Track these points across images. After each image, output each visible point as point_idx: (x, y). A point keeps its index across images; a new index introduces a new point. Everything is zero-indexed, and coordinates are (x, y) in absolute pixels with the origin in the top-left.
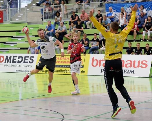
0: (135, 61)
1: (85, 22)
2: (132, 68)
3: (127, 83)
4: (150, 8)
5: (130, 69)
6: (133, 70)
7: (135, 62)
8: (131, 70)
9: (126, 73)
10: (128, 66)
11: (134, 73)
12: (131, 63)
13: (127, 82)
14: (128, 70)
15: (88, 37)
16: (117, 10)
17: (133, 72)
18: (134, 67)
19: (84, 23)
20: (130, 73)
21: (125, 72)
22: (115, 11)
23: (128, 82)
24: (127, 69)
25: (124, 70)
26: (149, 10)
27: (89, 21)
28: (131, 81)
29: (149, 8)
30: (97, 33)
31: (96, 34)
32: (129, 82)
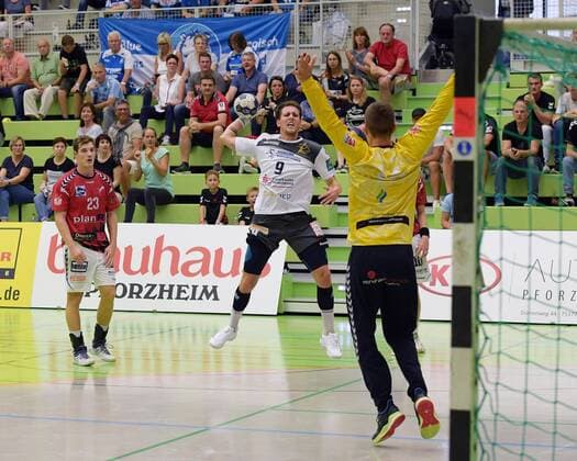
0: (221, 249)
1: (15, 89)
2: (210, 280)
3: (190, 339)
4: (274, 39)
5: (200, 281)
6: (215, 287)
7: (219, 252)
8: (205, 287)
9: (186, 299)
10: (193, 268)
11: (216, 298)
12: (206, 260)
13: (191, 333)
14: (195, 287)
15: (30, 151)
16: (145, 45)
17: (213, 296)
18: (218, 273)
19: (11, 96)
20: (200, 298)
21: (183, 295)
22: (138, 48)
23: (194, 335)
24: (191, 281)
25: (180, 287)
26: (271, 48)
27: (33, 87)
28: (207, 331)
29: (272, 41)
30: (66, 138)
31: (62, 140)
32: (198, 332)
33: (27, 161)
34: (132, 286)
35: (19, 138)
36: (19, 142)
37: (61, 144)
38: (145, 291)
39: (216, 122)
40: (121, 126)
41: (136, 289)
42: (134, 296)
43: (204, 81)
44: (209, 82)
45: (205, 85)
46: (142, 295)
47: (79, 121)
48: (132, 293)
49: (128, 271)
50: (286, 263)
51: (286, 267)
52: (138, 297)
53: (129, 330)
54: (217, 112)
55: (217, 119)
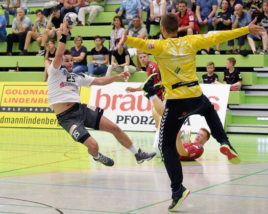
31: (99, 37)
33: (83, 49)
34: (142, 117)
35: (79, 37)
36: (79, 39)
37: (98, 39)
38: (149, 120)
39: (189, 26)
40: (136, 30)
41: (144, 119)
42: (144, 123)
43: (180, 4)
44: (184, 4)
45: (181, 7)
46: (148, 122)
47: (113, 26)
48: (142, 121)
49: (140, 109)
50: (228, 105)
51: (228, 107)
52: (146, 123)
53: (140, 142)
54: (189, 21)
55: (188, 25)
